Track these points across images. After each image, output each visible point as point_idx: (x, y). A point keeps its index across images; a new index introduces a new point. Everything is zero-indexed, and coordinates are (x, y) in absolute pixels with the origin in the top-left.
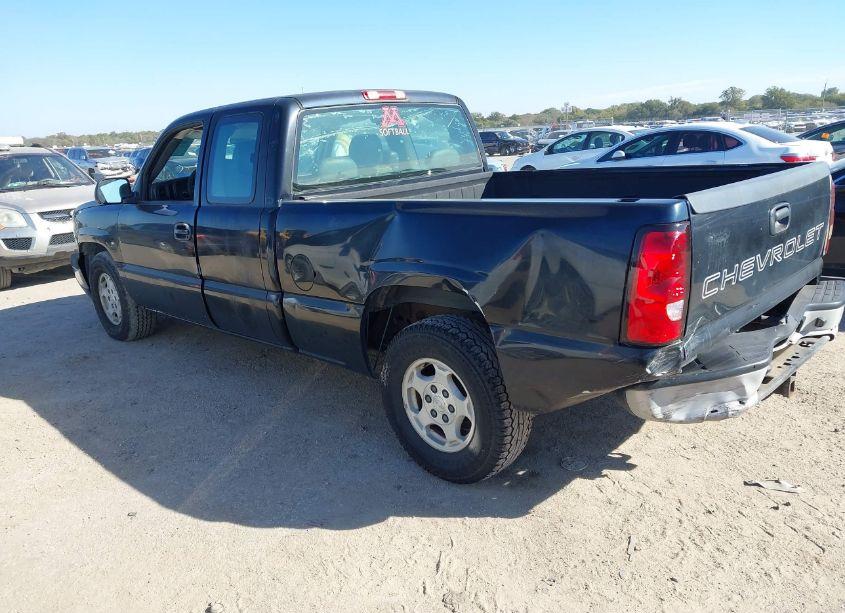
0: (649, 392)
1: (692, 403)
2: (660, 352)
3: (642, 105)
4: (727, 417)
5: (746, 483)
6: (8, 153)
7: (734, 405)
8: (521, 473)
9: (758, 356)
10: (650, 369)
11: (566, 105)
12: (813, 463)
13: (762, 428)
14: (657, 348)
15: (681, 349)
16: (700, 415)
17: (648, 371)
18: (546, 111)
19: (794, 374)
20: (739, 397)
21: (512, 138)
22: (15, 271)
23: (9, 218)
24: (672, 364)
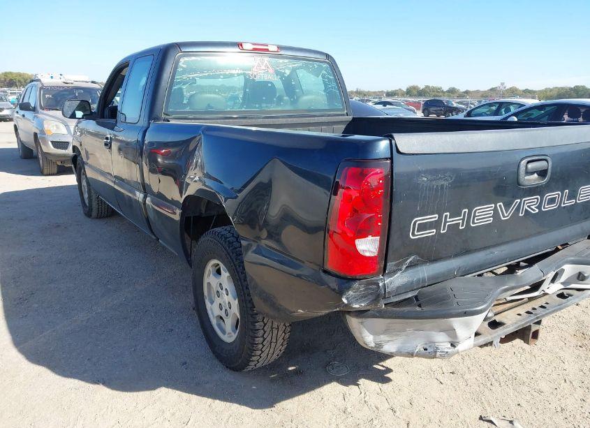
0: (360, 320)
1: (404, 337)
2: (356, 285)
3: (571, 89)
4: (434, 357)
5: (481, 418)
6: (71, 85)
7: (445, 346)
8: (290, 369)
9: (475, 302)
10: (347, 299)
11: (502, 84)
12: (559, 409)
13: (528, 366)
14: (355, 280)
15: (381, 284)
16: (410, 350)
17: (345, 301)
18: (492, 90)
19: (539, 323)
20: (450, 340)
21: (455, 105)
22: (59, 164)
23: (58, 127)
24: (372, 297)
